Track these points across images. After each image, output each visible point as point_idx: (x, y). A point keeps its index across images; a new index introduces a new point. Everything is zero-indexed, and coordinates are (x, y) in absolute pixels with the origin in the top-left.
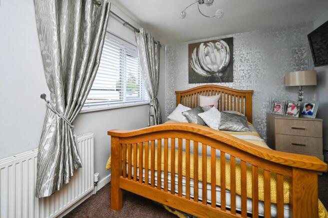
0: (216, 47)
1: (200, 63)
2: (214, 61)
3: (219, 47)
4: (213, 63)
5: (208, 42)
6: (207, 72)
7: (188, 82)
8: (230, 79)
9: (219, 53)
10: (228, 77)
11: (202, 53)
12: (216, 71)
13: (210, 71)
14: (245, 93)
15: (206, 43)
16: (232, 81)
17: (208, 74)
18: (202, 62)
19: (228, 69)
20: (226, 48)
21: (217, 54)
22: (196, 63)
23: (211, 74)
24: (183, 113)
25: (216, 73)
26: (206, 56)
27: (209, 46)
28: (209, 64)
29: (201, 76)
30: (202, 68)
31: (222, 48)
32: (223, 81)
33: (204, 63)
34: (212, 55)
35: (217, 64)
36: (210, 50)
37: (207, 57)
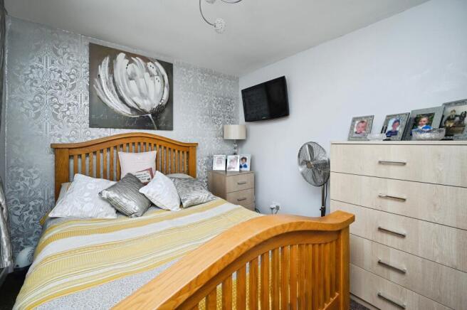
0: (148, 70)
1: (116, 90)
2: (144, 91)
3: (154, 71)
4: (143, 96)
5: (135, 56)
6: (132, 109)
7: (87, 124)
8: (169, 126)
9: (152, 81)
10: (166, 122)
11: (121, 70)
12: (148, 110)
13: (137, 108)
14: (189, 147)
15: (130, 56)
16: (171, 129)
17: (134, 113)
18: (121, 88)
19: (167, 110)
20: (163, 76)
21: (150, 82)
22: (109, 87)
23: (138, 114)
24: (100, 193)
25: (148, 113)
26: (131, 79)
27: (136, 64)
28: (135, 96)
29: (120, 115)
30: (122, 99)
31: (158, 75)
32: (159, 128)
33: (125, 92)
34: (142, 82)
35: (150, 99)
36: (138, 71)
37: (132, 82)
